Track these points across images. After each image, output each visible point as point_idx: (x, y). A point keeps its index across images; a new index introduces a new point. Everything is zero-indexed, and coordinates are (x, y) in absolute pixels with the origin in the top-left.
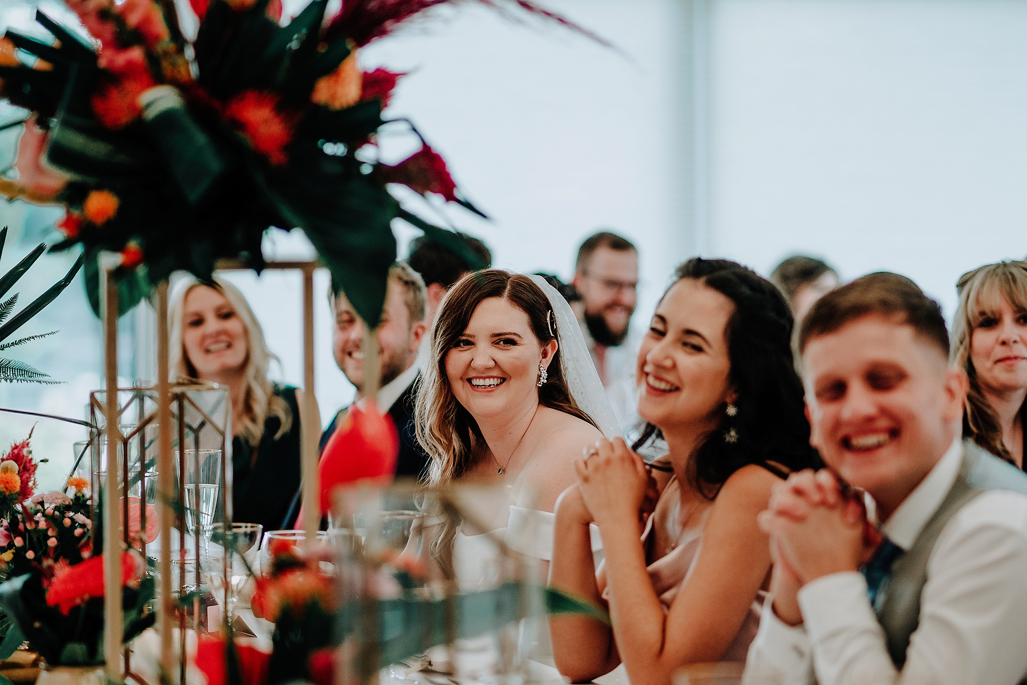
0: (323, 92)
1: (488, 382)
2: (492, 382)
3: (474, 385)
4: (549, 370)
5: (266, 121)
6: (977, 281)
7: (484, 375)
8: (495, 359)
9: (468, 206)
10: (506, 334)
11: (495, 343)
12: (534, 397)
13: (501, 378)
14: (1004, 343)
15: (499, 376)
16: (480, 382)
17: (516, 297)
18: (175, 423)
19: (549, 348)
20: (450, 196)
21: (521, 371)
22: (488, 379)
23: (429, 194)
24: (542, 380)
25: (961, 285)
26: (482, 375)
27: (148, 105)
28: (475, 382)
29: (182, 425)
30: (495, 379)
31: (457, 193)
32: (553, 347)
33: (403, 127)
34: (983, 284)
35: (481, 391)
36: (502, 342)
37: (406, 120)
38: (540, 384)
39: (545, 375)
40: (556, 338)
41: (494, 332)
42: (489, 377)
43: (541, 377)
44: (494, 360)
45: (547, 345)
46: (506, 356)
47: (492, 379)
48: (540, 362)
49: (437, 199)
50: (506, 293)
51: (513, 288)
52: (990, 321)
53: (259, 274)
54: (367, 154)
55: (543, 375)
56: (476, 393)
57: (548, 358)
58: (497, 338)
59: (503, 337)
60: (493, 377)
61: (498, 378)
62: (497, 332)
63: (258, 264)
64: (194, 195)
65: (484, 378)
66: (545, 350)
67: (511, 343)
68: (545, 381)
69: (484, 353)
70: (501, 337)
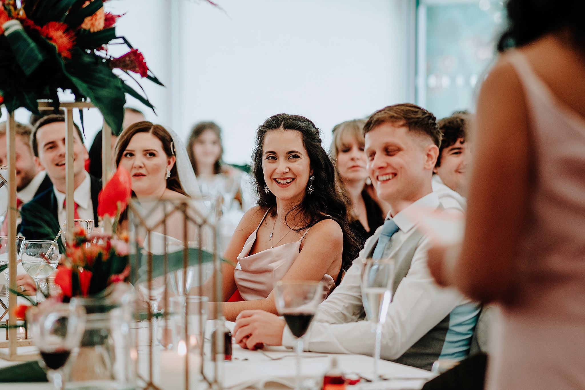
0: (87, 24)
4: (171, 171)
5: (61, 37)
6: (340, 130)
8: (144, 164)
9: (155, 80)
10: (150, 150)
11: (145, 155)
12: (164, 184)
14: (353, 159)
19: (171, 160)
20: (144, 74)
25: (334, 131)
27: (7, 29)
31: (149, 73)
32: (173, 159)
33: (121, 41)
34: (343, 131)
36: (148, 154)
37: (123, 38)
38: (167, 177)
39: (169, 173)
40: (175, 155)
41: (144, 149)
43: (167, 174)
45: (170, 158)
48: (167, 167)
49: (137, 76)
50: (151, 131)
51: (154, 129)
52: (347, 149)
57: (171, 165)
58: (145, 152)
64: (28, 71)
66: (169, 160)
67: (152, 154)
68: (169, 176)
69: (139, 160)
70: (148, 151)
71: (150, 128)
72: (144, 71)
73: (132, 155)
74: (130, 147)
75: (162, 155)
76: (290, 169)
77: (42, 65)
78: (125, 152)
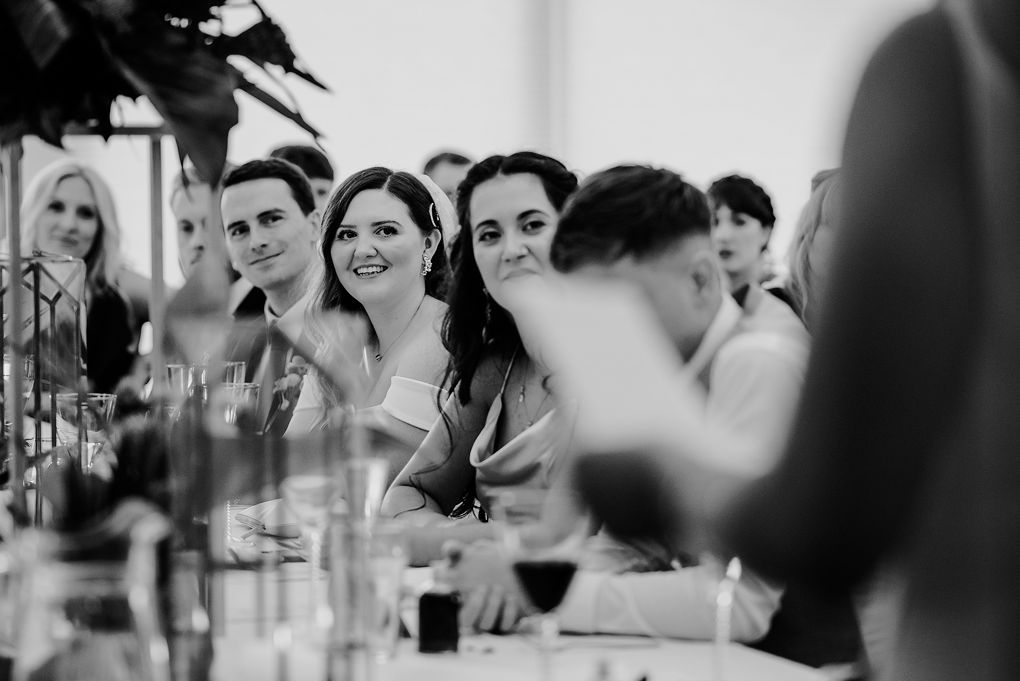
1: (371, 270)
2: (374, 269)
3: (359, 275)
7: (367, 264)
8: (377, 249)
9: (308, 77)
10: (385, 222)
11: (377, 232)
12: (421, 288)
13: (384, 267)
15: (381, 264)
16: (364, 270)
17: (394, 188)
18: (31, 295)
19: (432, 238)
20: (289, 68)
21: (402, 259)
22: (371, 268)
23: (269, 66)
24: (426, 269)
26: (365, 264)
28: (359, 271)
29: (38, 296)
30: (379, 268)
31: (297, 65)
32: (437, 237)
35: (364, 279)
36: (383, 231)
38: (425, 273)
39: (429, 263)
40: (440, 228)
41: (374, 222)
42: (372, 266)
43: (425, 266)
44: (375, 249)
45: (430, 235)
46: (388, 245)
47: (374, 268)
48: (424, 252)
49: (277, 70)
50: (386, 185)
51: (392, 180)
53: (106, 139)
54: (210, 28)
55: (427, 264)
56: (361, 281)
57: (432, 248)
58: (378, 227)
59: (383, 225)
60: (377, 266)
61: (380, 266)
62: (377, 221)
63: (106, 130)
64: (42, 61)
65: (368, 267)
66: (428, 239)
67: (391, 231)
68: (430, 270)
69: (366, 243)
70: (381, 226)
71: (385, 181)
72: (287, 60)
73: (352, 234)
74: (349, 219)
75: (410, 231)
76: (529, 250)
77: (68, 46)
78: (340, 230)
